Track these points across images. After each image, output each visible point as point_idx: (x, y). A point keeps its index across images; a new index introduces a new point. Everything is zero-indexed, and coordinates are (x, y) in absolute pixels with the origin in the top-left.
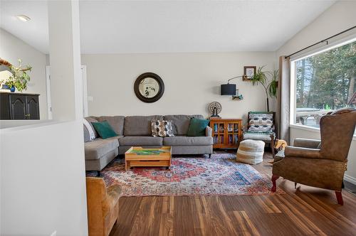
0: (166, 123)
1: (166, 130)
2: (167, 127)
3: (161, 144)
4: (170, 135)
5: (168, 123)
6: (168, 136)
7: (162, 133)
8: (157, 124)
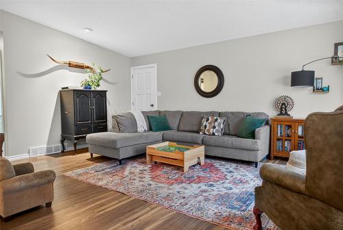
0: (216, 120)
1: (214, 127)
2: (216, 124)
3: (200, 142)
4: (216, 134)
5: (219, 120)
6: (214, 134)
7: (209, 131)
8: (208, 120)
